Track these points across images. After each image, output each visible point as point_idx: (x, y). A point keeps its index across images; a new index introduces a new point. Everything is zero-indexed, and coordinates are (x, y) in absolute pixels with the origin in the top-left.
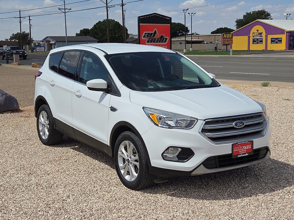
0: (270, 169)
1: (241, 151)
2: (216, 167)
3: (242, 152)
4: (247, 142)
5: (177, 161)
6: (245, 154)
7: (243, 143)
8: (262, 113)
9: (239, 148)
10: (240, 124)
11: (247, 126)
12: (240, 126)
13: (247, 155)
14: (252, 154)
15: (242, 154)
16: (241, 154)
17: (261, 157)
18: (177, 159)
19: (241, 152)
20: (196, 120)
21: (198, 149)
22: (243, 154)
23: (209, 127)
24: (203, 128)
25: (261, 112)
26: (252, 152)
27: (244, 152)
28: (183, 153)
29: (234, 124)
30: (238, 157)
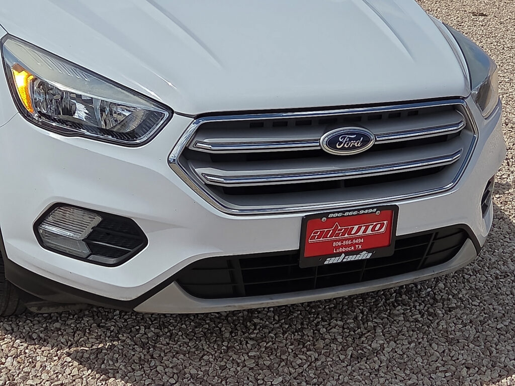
0: (497, 278)
1: (340, 244)
2: (235, 294)
3: (346, 246)
4: (371, 211)
5: (85, 259)
6: (357, 252)
7: (350, 213)
8: (464, 98)
9: (334, 231)
10: (351, 139)
11: (380, 150)
12: (349, 149)
13: (365, 255)
14: (390, 252)
15: (344, 252)
16: (339, 254)
17: (431, 259)
18: (86, 251)
19: (342, 246)
20: (167, 114)
21: (161, 225)
22: (347, 254)
23: (213, 145)
24: (191, 148)
25: (457, 98)
26: (389, 245)
27: (354, 245)
28: (108, 234)
29: (324, 138)
30: (326, 263)
